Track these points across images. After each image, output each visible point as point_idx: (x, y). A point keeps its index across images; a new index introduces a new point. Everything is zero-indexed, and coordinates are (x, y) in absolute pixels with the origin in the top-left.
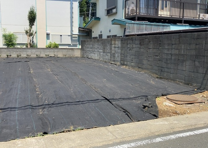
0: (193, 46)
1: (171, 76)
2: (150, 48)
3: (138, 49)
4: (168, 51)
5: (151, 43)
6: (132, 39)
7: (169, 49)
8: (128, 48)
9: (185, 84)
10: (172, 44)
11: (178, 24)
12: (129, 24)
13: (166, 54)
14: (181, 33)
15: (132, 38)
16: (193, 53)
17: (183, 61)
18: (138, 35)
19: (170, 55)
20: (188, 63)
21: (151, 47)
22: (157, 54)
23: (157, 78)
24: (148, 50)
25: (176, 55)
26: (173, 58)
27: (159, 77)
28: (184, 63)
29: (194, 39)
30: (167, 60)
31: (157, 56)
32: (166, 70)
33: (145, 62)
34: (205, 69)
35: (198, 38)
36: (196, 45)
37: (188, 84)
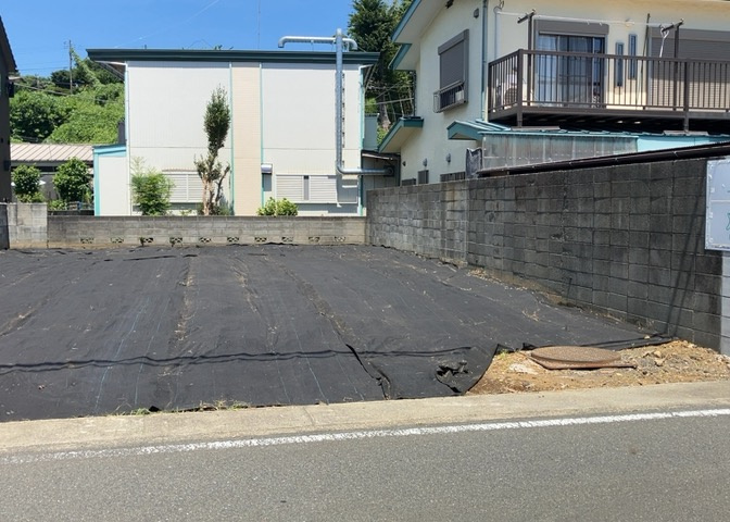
0: (644, 204)
1: (595, 297)
2: (540, 213)
3: (510, 214)
4: (586, 219)
5: (544, 195)
6: (496, 186)
7: (586, 213)
8: (487, 212)
9: (629, 321)
10: (595, 199)
11: (667, 133)
12: (490, 138)
13: (579, 230)
15: (496, 182)
16: (645, 223)
17: (622, 251)
18: (513, 172)
19: (590, 233)
20: (634, 255)
21: (543, 210)
22: (558, 231)
23: (561, 304)
24: (537, 218)
25: (605, 231)
26: (597, 241)
27: (565, 302)
28: (625, 256)
29: (645, 181)
30: (582, 245)
31: (558, 236)
32: (581, 279)
33: (529, 255)
34: (675, 273)
35: (655, 180)
36: (652, 199)
37: (634, 322)
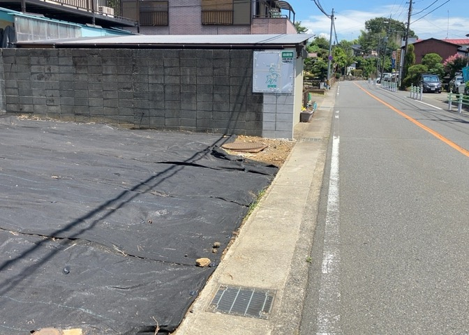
0: (209, 71)
1: (167, 122)
2: (108, 75)
3: (68, 75)
4: (156, 79)
5: (109, 63)
6: (45, 54)
7: (156, 75)
8: (32, 74)
9: (197, 131)
10: (165, 67)
13: (150, 85)
14: (182, 47)
15: (45, 52)
16: (209, 81)
17: (190, 95)
18: (58, 46)
19: (162, 87)
20: (201, 98)
21: (110, 72)
22: (129, 86)
23: (134, 129)
24: (103, 79)
25: (174, 85)
26: (168, 91)
27: (137, 126)
28: (194, 99)
29: (209, 59)
30: (154, 94)
31: (129, 89)
32: (154, 112)
33: (94, 102)
34: (232, 105)
35: (217, 59)
36: (214, 68)
37: (204, 131)
